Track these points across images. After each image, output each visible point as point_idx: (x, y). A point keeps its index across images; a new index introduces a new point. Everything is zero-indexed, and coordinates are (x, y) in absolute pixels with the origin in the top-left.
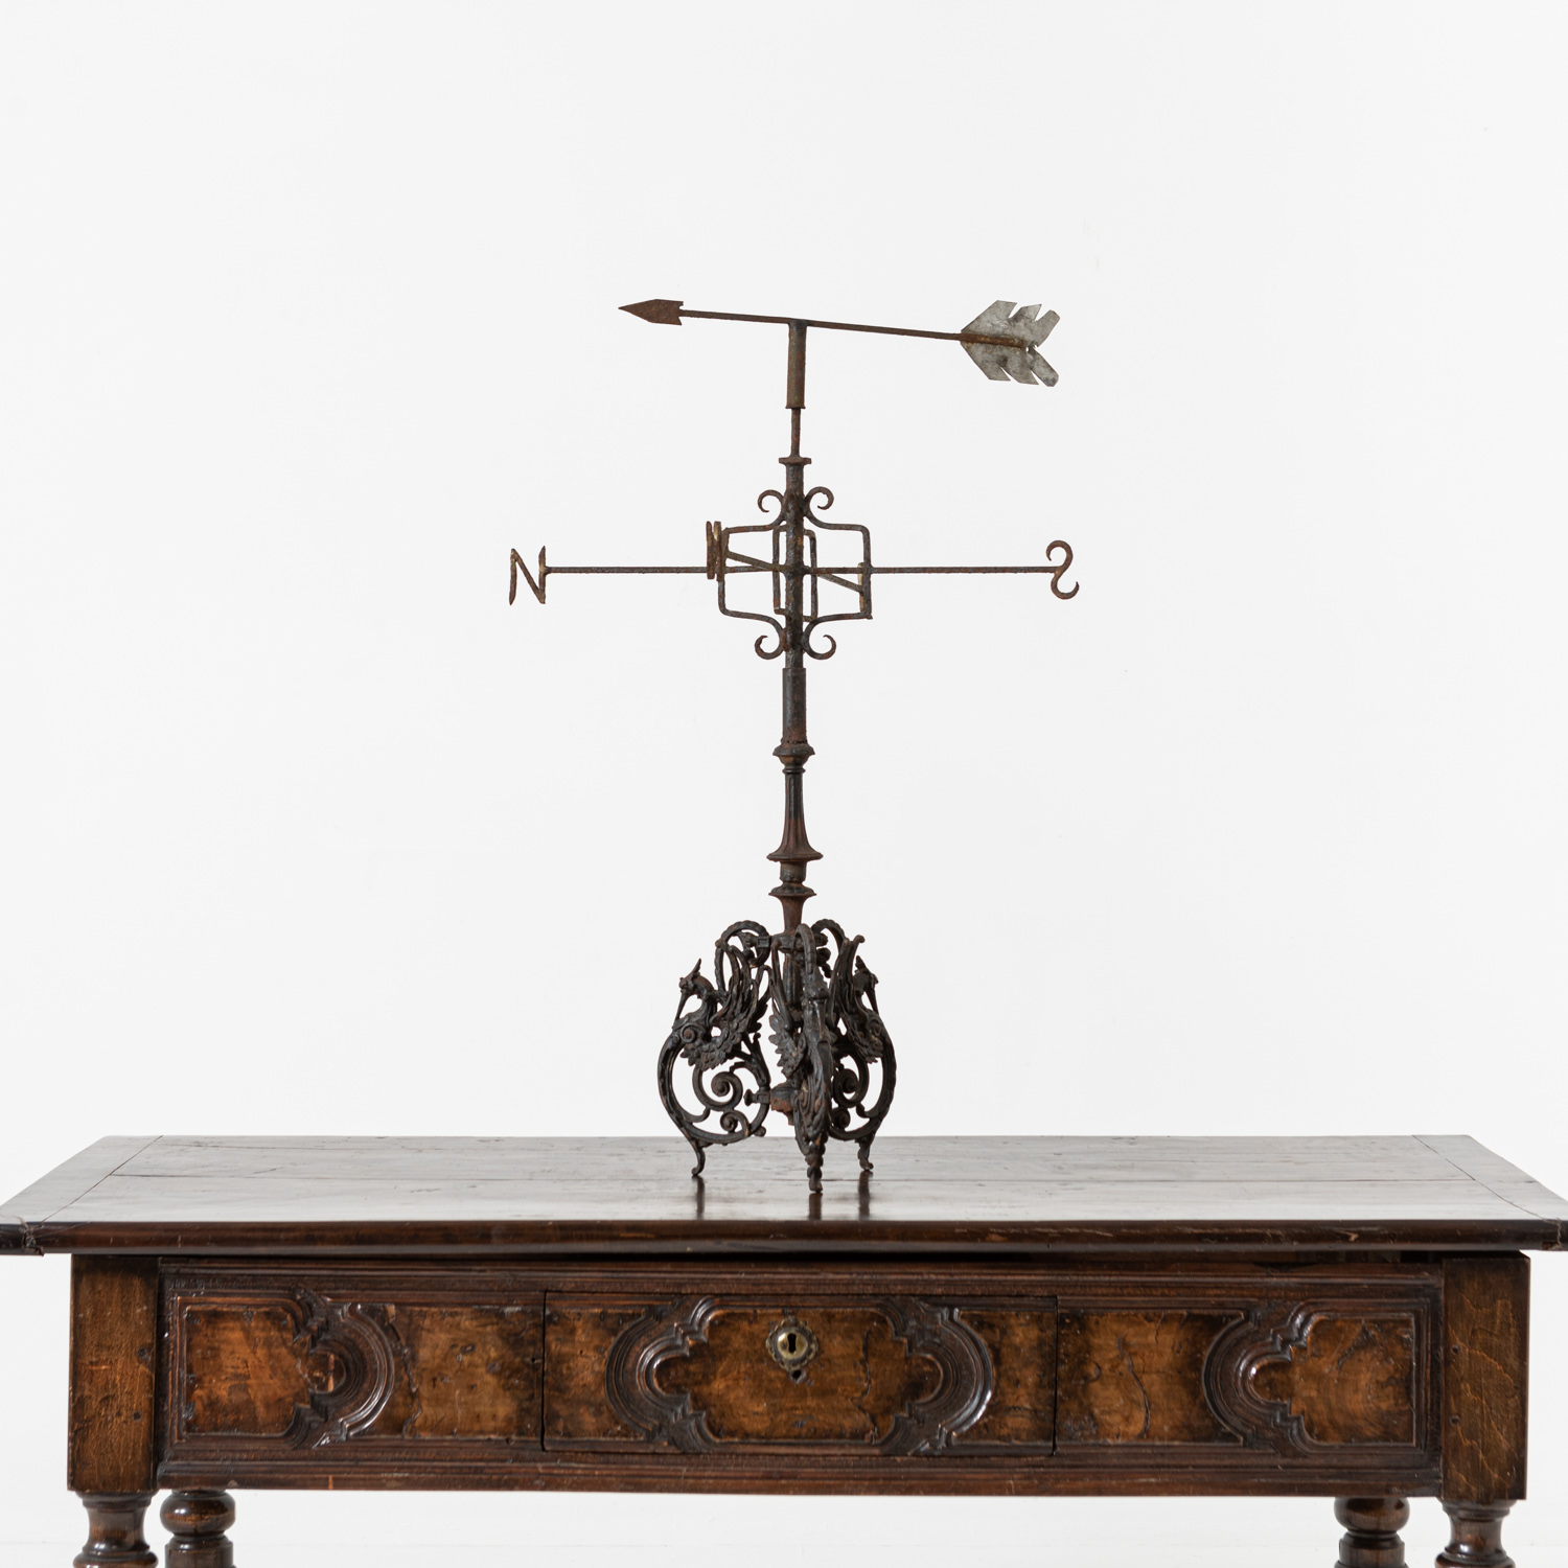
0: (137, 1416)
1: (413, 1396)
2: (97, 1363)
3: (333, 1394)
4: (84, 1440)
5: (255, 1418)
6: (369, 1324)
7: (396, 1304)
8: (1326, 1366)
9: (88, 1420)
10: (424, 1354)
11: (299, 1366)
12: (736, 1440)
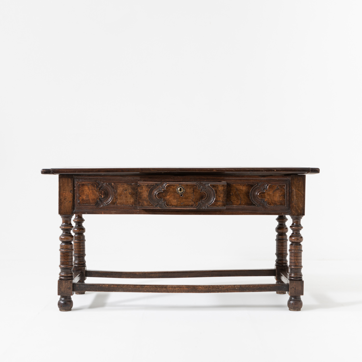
0: (70, 202)
1: (117, 198)
2: (63, 193)
3: (103, 198)
4: (61, 206)
5: (90, 202)
6: (109, 186)
7: (114, 183)
8: (271, 193)
9: (62, 203)
10: (118, 191)
11: (97, 193)
12: (171, 206)
